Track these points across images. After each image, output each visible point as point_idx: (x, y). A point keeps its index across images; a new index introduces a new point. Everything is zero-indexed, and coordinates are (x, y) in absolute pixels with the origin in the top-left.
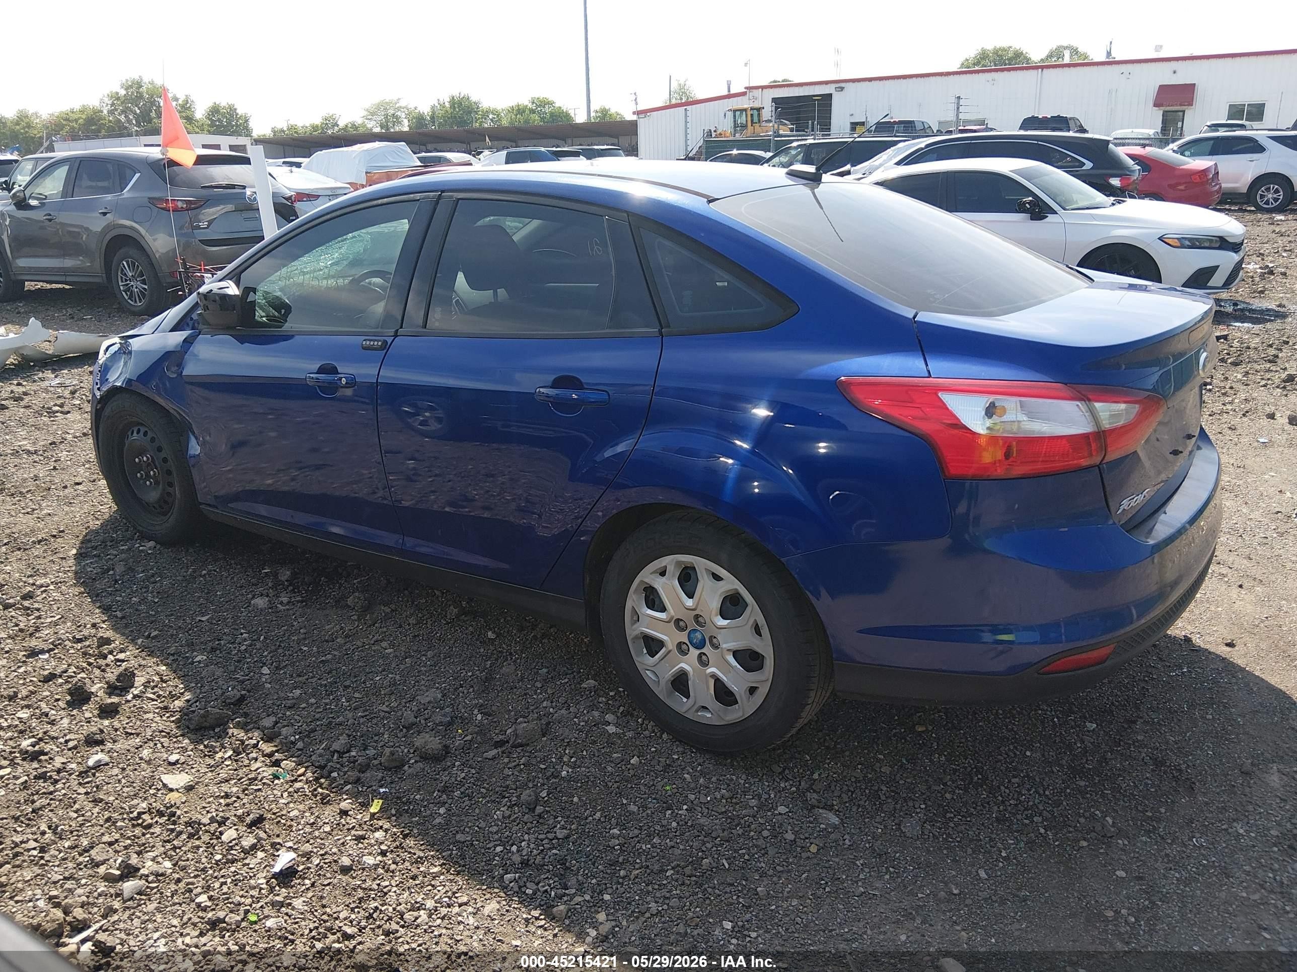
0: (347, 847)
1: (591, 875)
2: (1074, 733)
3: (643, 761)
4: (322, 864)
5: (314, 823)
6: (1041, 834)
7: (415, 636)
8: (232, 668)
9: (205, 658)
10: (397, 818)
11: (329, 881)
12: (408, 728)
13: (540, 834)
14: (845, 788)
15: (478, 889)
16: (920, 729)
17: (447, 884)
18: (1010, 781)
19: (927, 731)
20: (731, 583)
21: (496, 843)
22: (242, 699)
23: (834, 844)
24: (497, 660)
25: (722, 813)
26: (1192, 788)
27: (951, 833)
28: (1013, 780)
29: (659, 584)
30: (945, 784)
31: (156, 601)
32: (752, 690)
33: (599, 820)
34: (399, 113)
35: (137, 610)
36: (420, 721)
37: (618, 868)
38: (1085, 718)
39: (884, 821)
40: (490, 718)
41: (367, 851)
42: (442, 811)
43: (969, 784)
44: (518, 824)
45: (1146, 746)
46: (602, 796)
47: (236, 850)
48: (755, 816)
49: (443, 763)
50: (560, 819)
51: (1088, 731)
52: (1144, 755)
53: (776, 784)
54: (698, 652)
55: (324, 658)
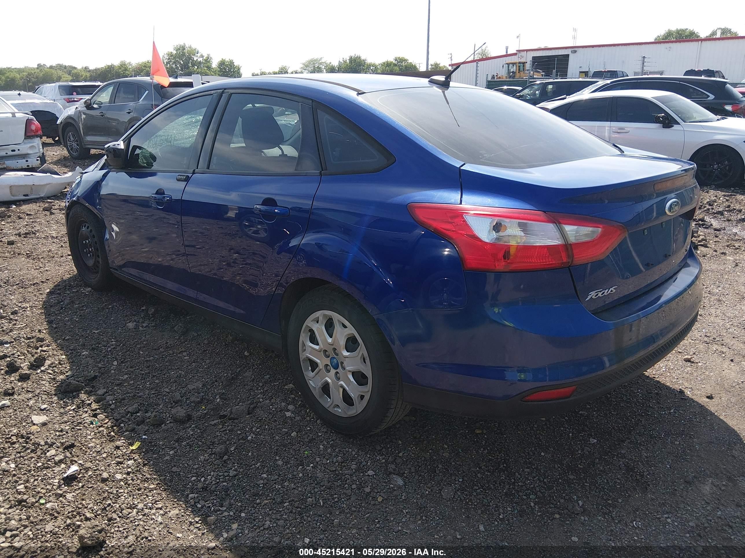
0: (110, 467)
1: (240, 500)
2: (579, 444)
3: (299, 435)
4: (92, 475)
5: (99, 451)
6: (531, 506)
7: (205, 351)
8: (99, 360)
9: (88, 353)
10: (145, 454)
11: (92, 485)
12: (176, 403)
13: (220, 472)
14: (416, 463)
15: (172, 501)
16: (478, 432)
17: (156, 495)
18: (523, 470)
19: (482, 433)
20: (351, 330)
21: (194, 475)
22: (95, 377)
23: (394, 498)
24: (244, 368)
25: (333, 471)
26: (646, 488)
27: (472, 499)
28: (526, 470)
29: (315, 327)
30: (480, 468)
31: (77, 320)
32: (362, 397)
33: (258, 467)
34: (321, 66)
35: (65, 324)
36: (183, 399)
37: (257, 498)
38: (591, 436)
39: (432, 486)
40: (225, 401)
41: (120, 471)
42: (171, 452)
43: (496, 469)
44: (210, 465)
45: (625, 458)
46: (266, 454)
47: (51, 462)
48: (352, 475)
49: (185, 425)
50: (236, 464)
51: (590, 444)
52: (621, 463)
53: (374, 457)
54: (335, 371)
55: (148, 359)
